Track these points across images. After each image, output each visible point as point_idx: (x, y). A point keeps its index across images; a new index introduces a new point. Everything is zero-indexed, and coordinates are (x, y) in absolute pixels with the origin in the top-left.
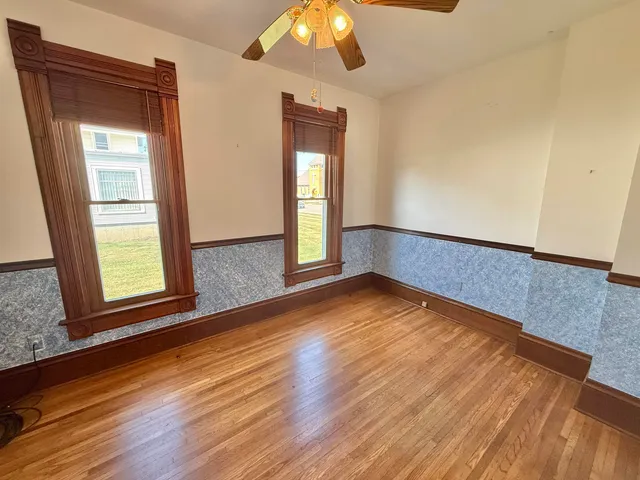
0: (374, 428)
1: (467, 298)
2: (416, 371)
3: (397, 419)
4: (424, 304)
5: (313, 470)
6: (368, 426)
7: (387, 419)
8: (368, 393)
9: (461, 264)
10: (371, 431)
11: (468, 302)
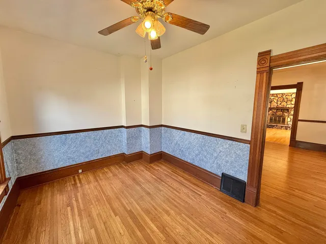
0: (156, 206)
1: (102, 155)
2: (127, 188)
3: (152, 199)
4: (80, 171)
5: (177, 230)
6: (156, 209)
7: (152, 202)
8: (138, 208)
9: (97, 141)
10: (158, 208)
11: (104, 156)
